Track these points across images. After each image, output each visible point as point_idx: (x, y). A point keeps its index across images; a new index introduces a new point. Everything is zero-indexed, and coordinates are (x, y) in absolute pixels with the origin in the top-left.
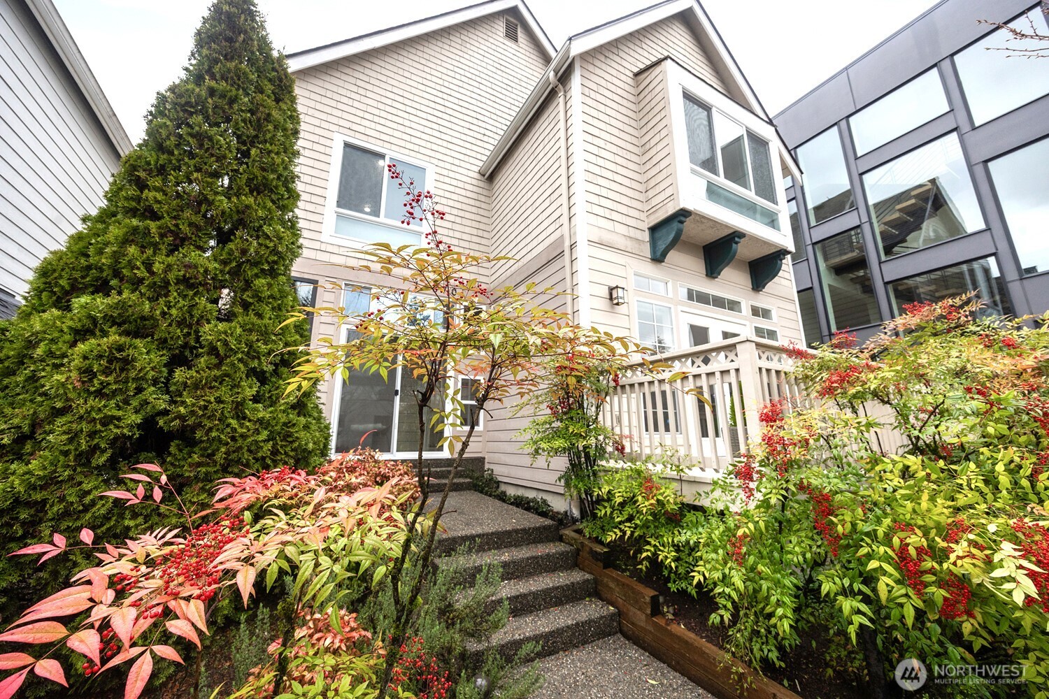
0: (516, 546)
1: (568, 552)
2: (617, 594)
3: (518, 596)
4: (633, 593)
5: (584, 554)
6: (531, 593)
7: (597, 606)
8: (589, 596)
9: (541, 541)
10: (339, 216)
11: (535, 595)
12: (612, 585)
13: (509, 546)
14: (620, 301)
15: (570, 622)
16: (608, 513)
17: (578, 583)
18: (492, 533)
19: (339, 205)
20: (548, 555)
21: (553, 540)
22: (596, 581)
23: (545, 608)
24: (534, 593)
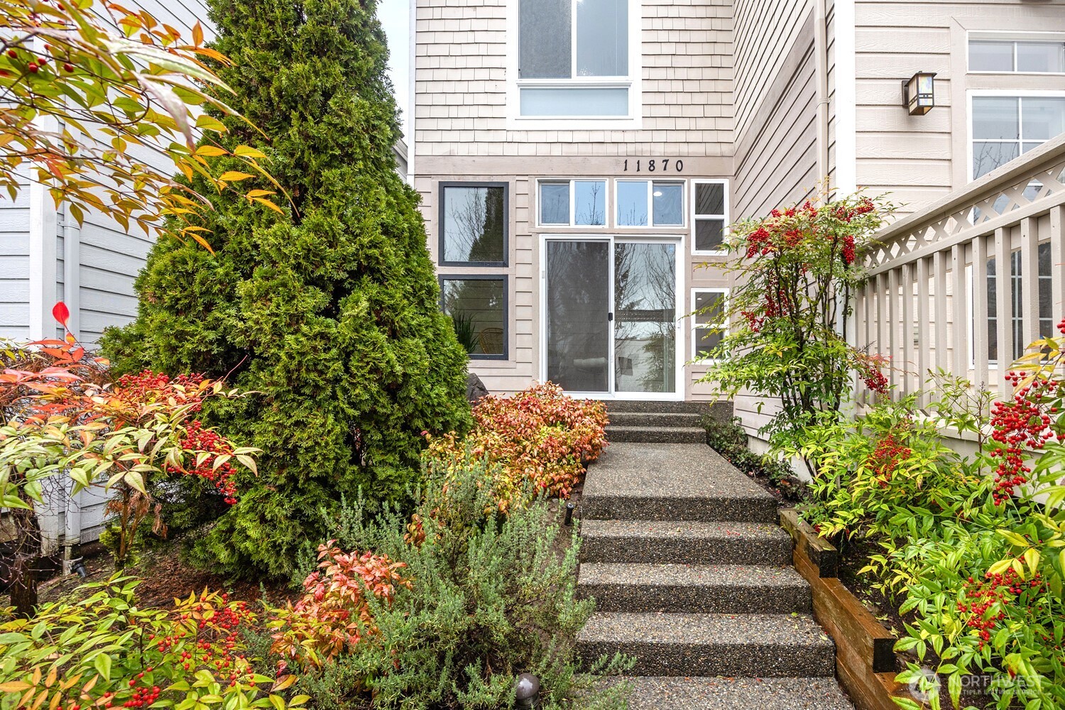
0: (701, 520)
1: (778, 543)
2: (833, 619)
3: (671, 588)
4: (853, 626)
5: (801, 548)
6: (691, 587)
7: (801, 627)
8: (799, 610)
9: (744, 519)
10: (523, 89)
11: (701, 591)
12: (829, 604)
13: (691, 518)
14: (923, 102)
15: (739, 641)
16: (829, 491)
17: (777, 588)
18: (665, 499)
19: (522, 74)
20: (740, 540)
21: (764, 521)
22: (810, 591)
23: (716, 611)
24: (698, 588)
